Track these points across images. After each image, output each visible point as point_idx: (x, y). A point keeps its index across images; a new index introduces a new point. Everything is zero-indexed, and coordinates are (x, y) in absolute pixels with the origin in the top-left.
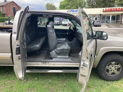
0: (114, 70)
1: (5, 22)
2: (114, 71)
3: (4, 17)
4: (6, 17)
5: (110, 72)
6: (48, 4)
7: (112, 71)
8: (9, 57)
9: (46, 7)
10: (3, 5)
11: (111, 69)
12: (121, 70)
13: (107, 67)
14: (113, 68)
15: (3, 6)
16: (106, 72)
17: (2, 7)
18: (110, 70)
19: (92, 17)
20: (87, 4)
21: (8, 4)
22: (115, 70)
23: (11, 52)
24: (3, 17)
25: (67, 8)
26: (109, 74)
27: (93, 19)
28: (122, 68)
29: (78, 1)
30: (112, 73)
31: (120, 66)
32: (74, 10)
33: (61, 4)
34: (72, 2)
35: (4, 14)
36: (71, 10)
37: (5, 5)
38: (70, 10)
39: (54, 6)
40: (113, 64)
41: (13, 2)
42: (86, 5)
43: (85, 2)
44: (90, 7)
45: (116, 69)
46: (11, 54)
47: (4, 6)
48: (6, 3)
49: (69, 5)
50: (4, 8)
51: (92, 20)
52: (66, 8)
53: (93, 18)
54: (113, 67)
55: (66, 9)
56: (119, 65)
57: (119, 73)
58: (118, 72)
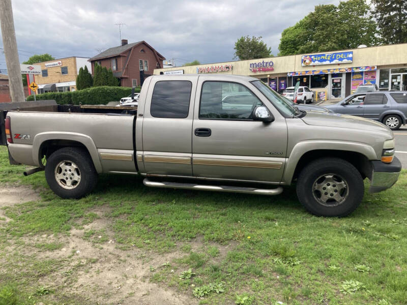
0: (331, 192)
1: (122, 101)
2: (332, 195)
3: (120, 85)
4: (124, 88)
5: (324, 198)
6: (242, 40)
7: (329, 196)
8: (129, 157)
9: (236, 51)
10: (117, 53)
11: (325, 191)
12: (348, 194)
13: (316, 186)
14: (330, 188)
15: (117, 57)
16: (315, 197)
17: (116, 60)
18: (323, 192)
19: (391, 75)
20: (378, 29)
21: (130, 50)
22: (335, 194)
23: (133, 148)
24: (116, 87)
25: (306, 48)
26: (321, 201)
27: (394, 80)
28: (350, 190)
29: (347, 24)
30: (328, 198)
31: (345, 183)
32: (324, 55)
33: (287, 36)
34: (322, 29)
35: (120, 79)
36: (315, 56)
37: (124, 53)
38: (311, 56)
39: (261, 44)
40: (329, 179)
41: (144, 43)
42: (376, 35)
43: (373, 22)
44: (391, 40)
45: (336, 191)
46: (132, 152)
47: (119, 56)
48: (126, 48)
49: (311, 39)
50: (121, 61)
51: (392, 83)
52: (301, 47)
53: (395, 77)
54: (328, 185)
55: (303, 52)
56: (343, 182)
57: (344, 200)
58: (341, 198)
